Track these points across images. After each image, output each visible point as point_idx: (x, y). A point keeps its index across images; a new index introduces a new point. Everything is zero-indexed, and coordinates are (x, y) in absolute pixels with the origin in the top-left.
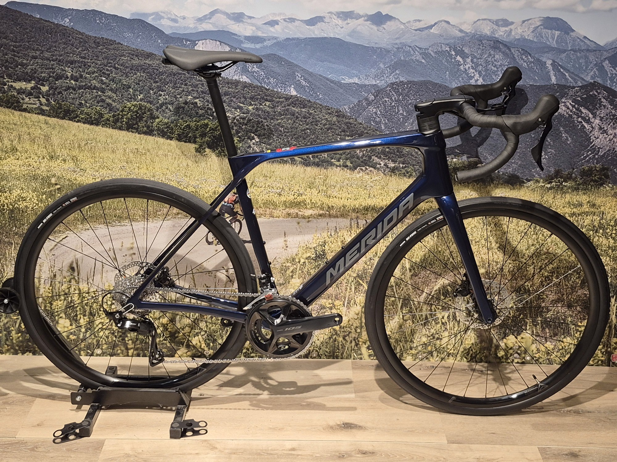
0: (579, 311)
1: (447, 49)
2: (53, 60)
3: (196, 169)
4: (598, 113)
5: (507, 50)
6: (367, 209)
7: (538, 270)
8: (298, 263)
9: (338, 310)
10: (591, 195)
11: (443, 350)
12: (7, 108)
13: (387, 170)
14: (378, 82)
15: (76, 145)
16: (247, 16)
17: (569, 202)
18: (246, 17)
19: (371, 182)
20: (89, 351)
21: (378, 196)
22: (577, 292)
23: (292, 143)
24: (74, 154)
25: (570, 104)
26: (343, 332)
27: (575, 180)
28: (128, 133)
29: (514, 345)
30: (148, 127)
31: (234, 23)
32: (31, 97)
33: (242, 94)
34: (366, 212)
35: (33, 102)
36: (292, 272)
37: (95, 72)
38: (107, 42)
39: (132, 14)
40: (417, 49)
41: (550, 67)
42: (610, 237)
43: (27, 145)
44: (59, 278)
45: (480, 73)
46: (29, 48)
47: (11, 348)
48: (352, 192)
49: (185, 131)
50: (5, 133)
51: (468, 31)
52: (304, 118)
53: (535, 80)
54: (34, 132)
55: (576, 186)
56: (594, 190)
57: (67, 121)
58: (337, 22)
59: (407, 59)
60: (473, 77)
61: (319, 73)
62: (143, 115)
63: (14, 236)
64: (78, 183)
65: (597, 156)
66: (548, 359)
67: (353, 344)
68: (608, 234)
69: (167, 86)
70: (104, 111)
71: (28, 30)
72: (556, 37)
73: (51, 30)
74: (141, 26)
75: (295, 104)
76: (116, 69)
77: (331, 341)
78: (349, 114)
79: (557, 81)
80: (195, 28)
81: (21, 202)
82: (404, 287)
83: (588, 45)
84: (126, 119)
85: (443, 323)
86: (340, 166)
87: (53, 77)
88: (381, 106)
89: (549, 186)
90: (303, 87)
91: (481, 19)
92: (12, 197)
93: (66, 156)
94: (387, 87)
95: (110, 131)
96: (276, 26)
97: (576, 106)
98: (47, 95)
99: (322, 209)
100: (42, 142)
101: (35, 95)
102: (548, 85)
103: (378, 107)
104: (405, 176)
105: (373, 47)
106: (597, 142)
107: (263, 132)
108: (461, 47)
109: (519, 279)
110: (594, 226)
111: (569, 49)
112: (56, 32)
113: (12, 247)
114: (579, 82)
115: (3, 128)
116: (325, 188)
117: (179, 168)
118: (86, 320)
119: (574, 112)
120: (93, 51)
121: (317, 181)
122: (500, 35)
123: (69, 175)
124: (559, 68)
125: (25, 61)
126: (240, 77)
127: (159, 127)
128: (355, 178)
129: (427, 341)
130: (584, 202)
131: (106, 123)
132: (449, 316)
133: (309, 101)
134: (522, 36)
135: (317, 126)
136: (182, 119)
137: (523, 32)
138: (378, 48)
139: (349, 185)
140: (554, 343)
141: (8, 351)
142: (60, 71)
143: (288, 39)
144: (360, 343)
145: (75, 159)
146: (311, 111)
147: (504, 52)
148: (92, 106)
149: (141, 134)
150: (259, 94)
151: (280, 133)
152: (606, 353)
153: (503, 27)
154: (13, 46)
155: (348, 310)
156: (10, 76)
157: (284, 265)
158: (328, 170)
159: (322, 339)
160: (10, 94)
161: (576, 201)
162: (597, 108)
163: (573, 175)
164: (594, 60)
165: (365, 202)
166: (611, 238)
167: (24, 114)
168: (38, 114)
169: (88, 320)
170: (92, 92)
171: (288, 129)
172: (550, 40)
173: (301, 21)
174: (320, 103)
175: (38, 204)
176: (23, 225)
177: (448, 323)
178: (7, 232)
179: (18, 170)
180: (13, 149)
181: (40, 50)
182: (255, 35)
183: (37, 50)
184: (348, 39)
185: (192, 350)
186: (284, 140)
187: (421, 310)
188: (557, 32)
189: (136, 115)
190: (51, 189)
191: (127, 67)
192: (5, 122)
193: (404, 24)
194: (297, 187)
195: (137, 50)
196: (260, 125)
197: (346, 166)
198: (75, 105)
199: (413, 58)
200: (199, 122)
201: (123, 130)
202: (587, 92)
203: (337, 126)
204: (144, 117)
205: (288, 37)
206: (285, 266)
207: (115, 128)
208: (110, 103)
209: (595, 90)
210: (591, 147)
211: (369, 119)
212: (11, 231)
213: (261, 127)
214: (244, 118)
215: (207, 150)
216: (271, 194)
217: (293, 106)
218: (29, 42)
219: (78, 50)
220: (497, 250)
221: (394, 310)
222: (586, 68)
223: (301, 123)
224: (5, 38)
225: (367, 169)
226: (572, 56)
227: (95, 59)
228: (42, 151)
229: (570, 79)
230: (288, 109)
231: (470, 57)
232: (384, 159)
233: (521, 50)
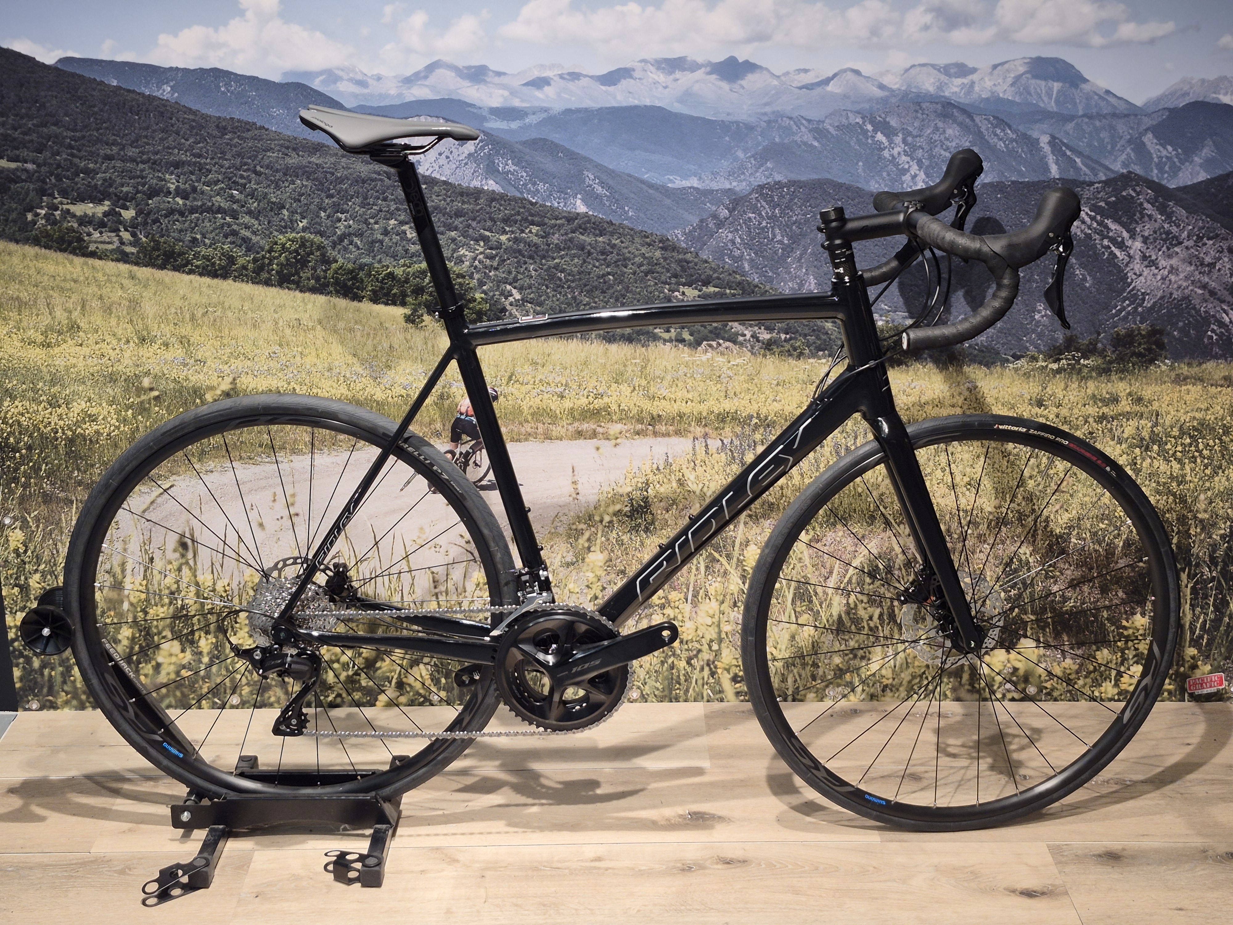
0: (1122, 599)
1: (857, 120)
2: (143, 162)
3: (406, 353)
4: (1138, 229)
5: (967, 120)
6: (723, 418)
7: (1043, 524)
8: (599, 524)
9: (677, 610)
10: (1133, 381)
11: (873, 679)
12: (61, 251)
13: (758, 346)
14: (735, 184)
15: (188, 316)
16: (494, 72)
17: (1094, 396)
18: (491, 73)
19: (729, 368)
20: (216, 700)
21: (743, 394)
22: (1117, 562)
23: (581, 301)
24: (184, 332)
25: (1087, 214)
26: (686, 650)
27: (1102, 354)
28: (281, 291)
29: (1005, 666)
30: (318, 279)
31: (469, 84)
32: (103, 230)
33: (487, 213)
34: (722, 425)
35: (107, 240)
36: (589, 540)
37: (219, 181)
38: (241, 127)
39: (285, 74)
40: (804, 122)
41: (1047, 149)
42: (1172, 459)
43: (98, 319)
44: (158, 564)
45: (920, 163)
46: (98, 140)
47: (73, 698)
48: (694, 389)
49: (386, 283)
50: (57, 299)
51: (895, 87)
52: (603, 253)
53: (1020, 172)
54: (111, 295)
55: (1105, 366)
56: (1139, 371)
57: (170, 273)
58: (656, 77)
59: (786, 141)
60: (908, 170)
61: (627, 172)
62: (308, 255)
63: (75, 487)
64: (191, 385)
65: (1140, 309)
66: (1070, 691)
67: (706, 671)
68: (1168, 453)
69: (350, 203)
70: (238, 252)
71: (96, 109)
72: (1055, 93)
73: (139, 106)
74: (302, 94)
75: (585, 229)
76: (258, 174)
77: (664, 669)
78: (684, 245)
79: (1060, 173)
80: (400, 95)
81: (88, 424)
82: (796, 562)
83: (1114, 107)
84: (277, 265)
85: (871, 629)
86: (670, 340)
87: (144, 193)
88: (741, 227)
89: (1055, 366)
90: (598, 197)
91: (916, 63)
92: (72, 414)
93: (168, 336)
94: (750, 194)
95: (248, 288)
96: (546, 88)
97: (1099, 217)
98: (132, 226)
99: (640, 421)
100: (125, 312)
101: (110, 227)
102: (1044, 181)
103: (737, 230)
104: (790, 355)
105: (722, 121)
106: (1140, 284)
107: (528, 281)
108: (883, 116)
109: (1008, 542)
110: (1142, 439)
111: (1081, 113)
112: (147, 111)
113: (71, 508)
114: (1101, 174)
115: (53, 289)
116: (644, 383)
117: (375, 353)
118: (210, 641)
119: (1095, 228)
120: (215, 143)
121: (630, 369)
122: (953, 93)
123: (175, 371)
124: (1064, 148)
125: (91, 166)
126: (484, 182)
127: (337, 278)
128: (698, 362)
129: (842, 663)
130: (1121, 395)
131: (242, 275)
132: (881, 615)
133: (611, 223)
134: (993, 93)
135: (626, 267)
136: (380, 261)
137: (995, 85)
138: (732, 123)
139: (688, 375)
140: (1078, 661)
141: (67, 703)
142: (155, 181)
143: (568, 111)
144: (719, 671)
145: (185, 341)
146: (613, 242)
147: (962, 123)
148: (214, 244)
149: (305, 292)
150: (518, 213)
151: (558, 282)
152: (1176, 677)
153: (958, 77)
154: (70, 138)
155: (694, 609)
156: (64, 193)
157: (574, 527)
158: (649, 348)
159: (648, 665)
160: (65, 225)
161: (1107, 393)
162: (1136, 220)
163: (1099, 345)
164: (1126, 133)
165: (718, 405)
166: (1175, 459)
167: (90, 261)
168: (118, 260)
169: (214, 640)
170: (215, 218)
171: (573, 276)
172: (1046, 99)
173: (592, 77)
174: (631, 226)
175: (118, 428)
176: (92, 466)
177: (880, 628)
178: (62, 481)
179: (81, 364)
180: (73, 327)
181: (118, 144)
182: (508, 104)
183: (113, 144)
184: (677, 108)
185: (408, 692)
186: (566, 295)
187: (830, 605)
188: (1056, 84)
189: (295, 258)
190: (143, 397)
191: (277, 171)
192: (57, 278)
193: (778, 77)
194: (593, 383)
195: (295, 139)
196: (522, 270)
197: (682, 341)
198: (183, 242)
199: (797, 138)
200: (410, 267)
201: (272, 286)
202: (1116, 192)
203: (663, 267)
204: (310, 262)
205: (568, 107)
206: (576, 529)
207: (257, 283)
208: (248, 238)
209: (1131, 186)
210: (1129, 292)
211: (720, 253)
212: (71, 478)
213: (524, 273)
214: (492, 258)
215: (426, 317)
216: (546, 396)
217: (581, 233)
218: (98, 130)
219: (188, 143)
220: (965, 489)
221: (779, 606)
222: (1113, 148)
223: (597, 264)
224: (55, 124)
225: (720, 345)
226: (1085, 127)
227: (220, 158)
228: (125, 330)
229: (1084, 168)
230: (573, 238)
231: (900, 135)
232: (751, 326)
233: (992, 118)
